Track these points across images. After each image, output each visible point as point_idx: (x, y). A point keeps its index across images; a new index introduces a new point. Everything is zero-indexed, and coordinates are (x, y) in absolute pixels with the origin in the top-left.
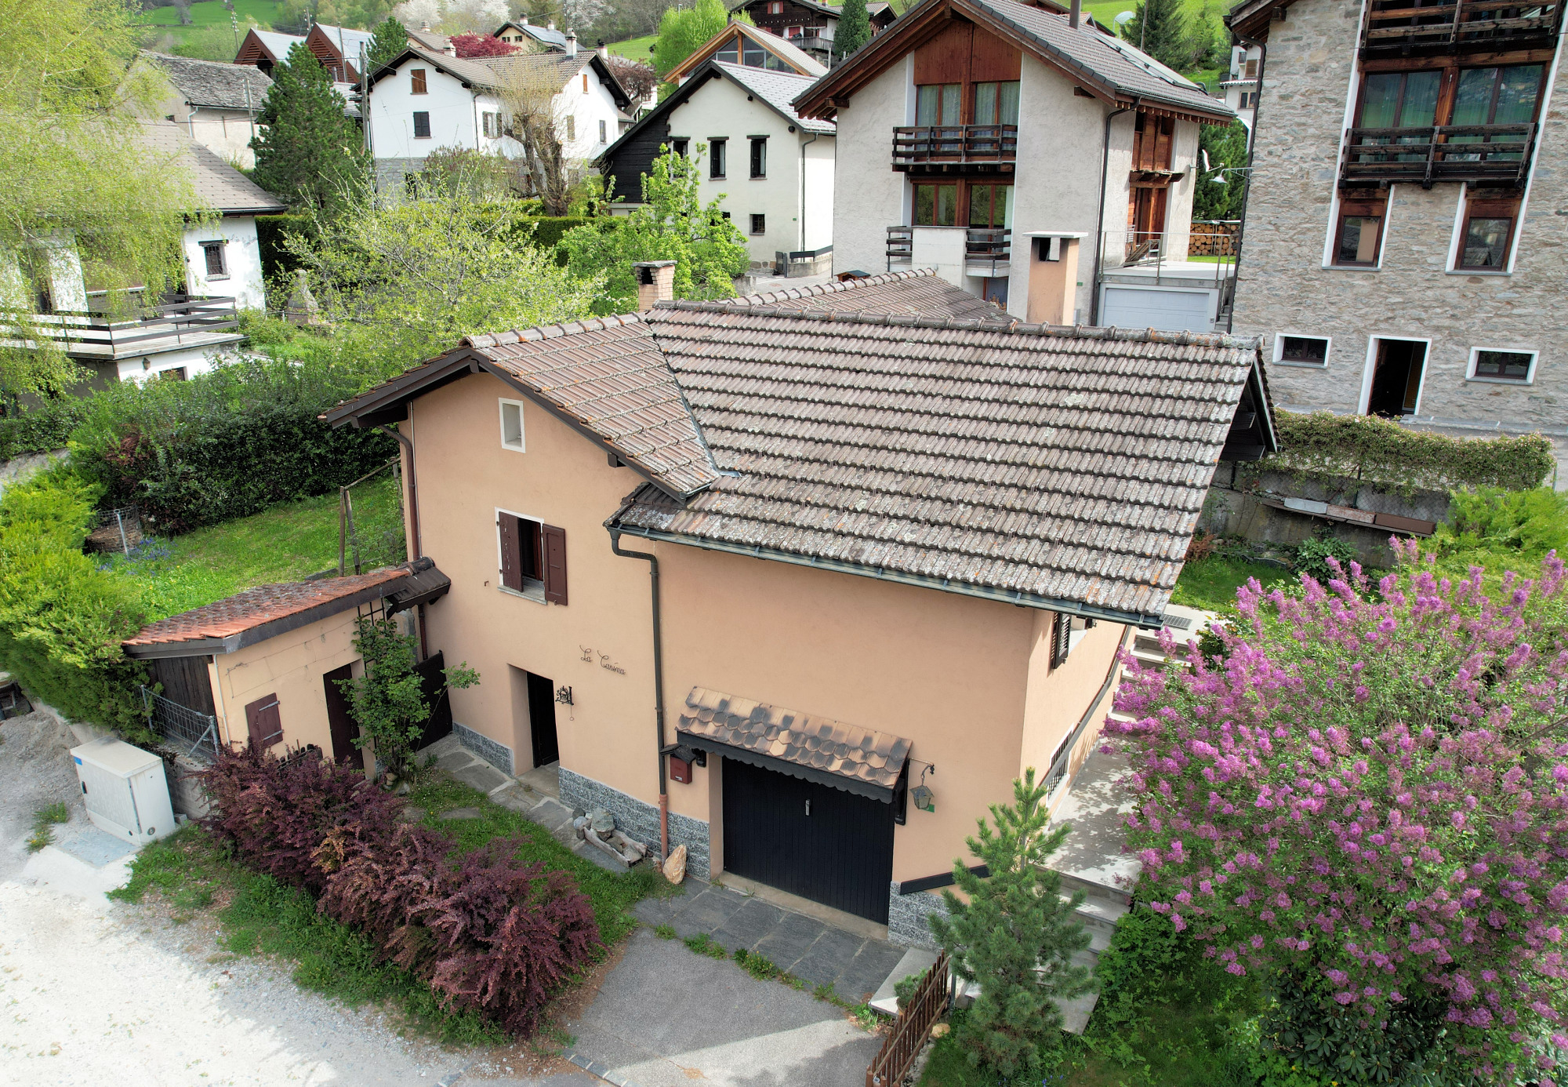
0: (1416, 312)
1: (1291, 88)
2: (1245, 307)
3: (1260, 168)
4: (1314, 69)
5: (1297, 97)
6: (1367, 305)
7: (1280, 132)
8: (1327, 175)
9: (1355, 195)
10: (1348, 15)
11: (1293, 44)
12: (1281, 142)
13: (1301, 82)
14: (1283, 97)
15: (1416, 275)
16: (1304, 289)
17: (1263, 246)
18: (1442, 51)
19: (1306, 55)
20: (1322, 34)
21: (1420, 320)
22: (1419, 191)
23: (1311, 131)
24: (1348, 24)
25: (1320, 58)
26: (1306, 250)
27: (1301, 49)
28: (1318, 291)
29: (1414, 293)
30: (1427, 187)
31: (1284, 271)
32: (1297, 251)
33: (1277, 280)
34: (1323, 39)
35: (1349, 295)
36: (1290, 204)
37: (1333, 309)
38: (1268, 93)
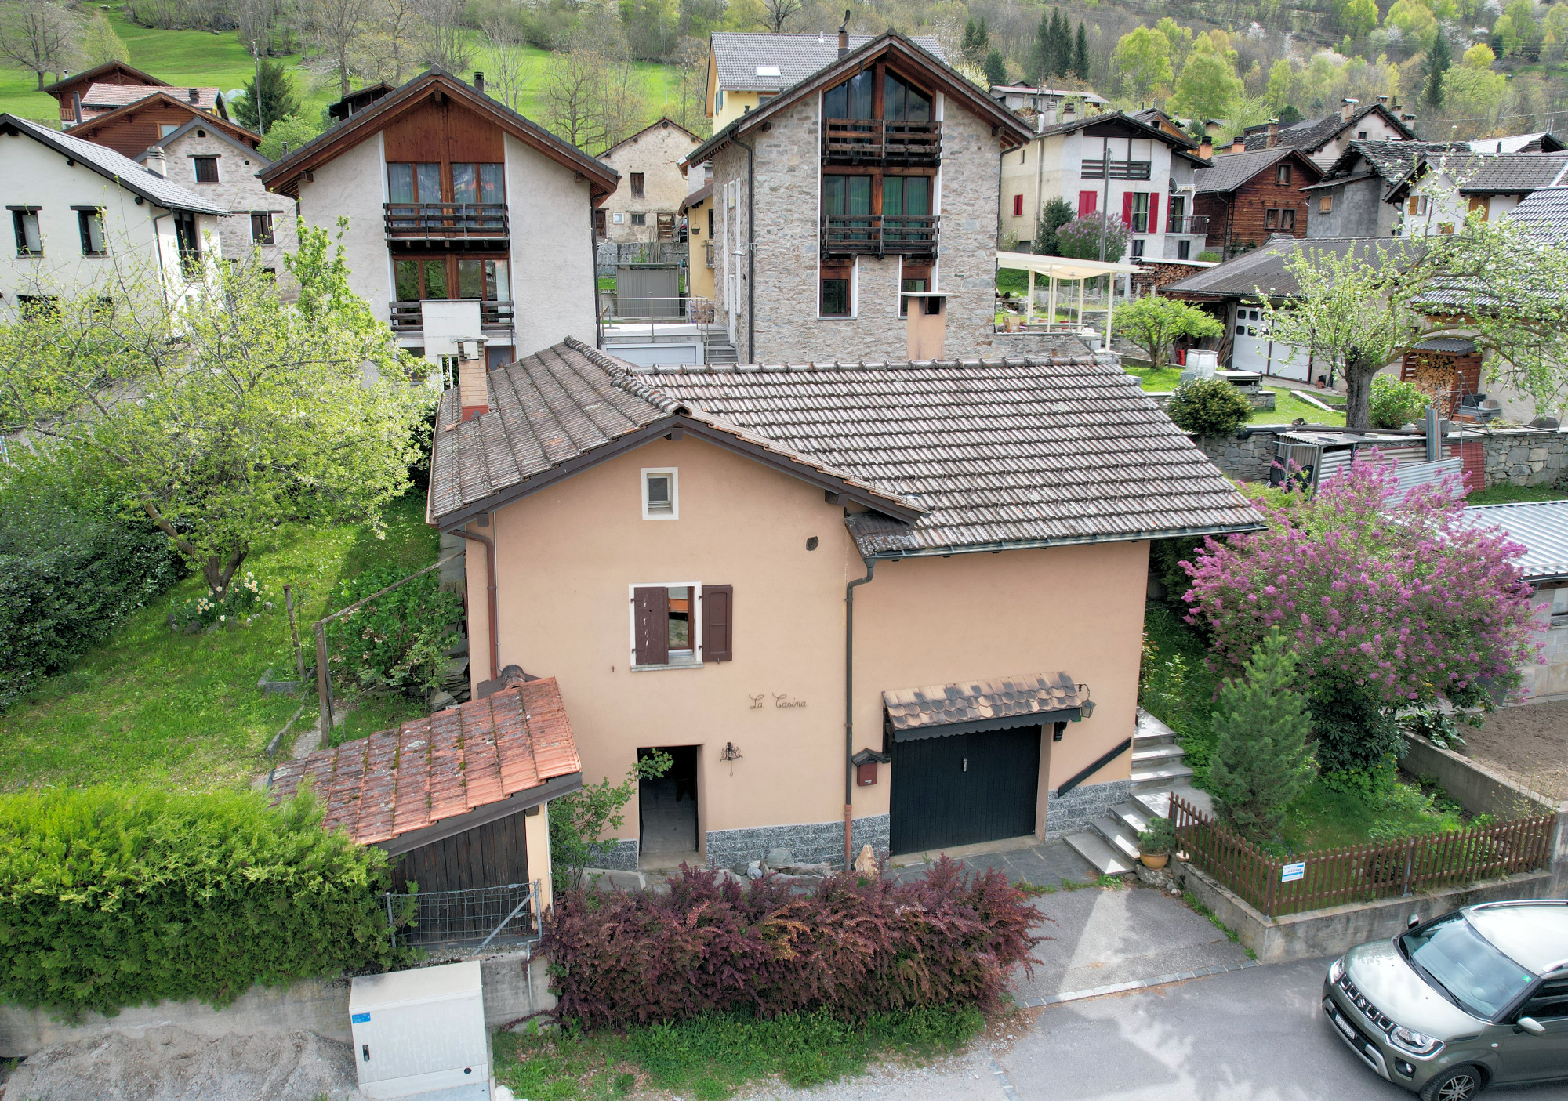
0: (885, 348)
1: (777, 183)
2: (764, 353)
3: (762, 243)
4: (792, 170)
5: (782, 190)
6: (851, 345)
7: (774, 216)
8: (811, 248)
9: (831, 264)
10: (810, 132)
11: (775, 149)
12: (776, 224)
13: (783, 179)
14: (772, 189)
15: (880, 321)
16: (806, 336)
17: (772, 305)
18: (877, 163)
19: (785, 158)
20: (794, 143)
21: (887, 353)
22: (874, 260)
23: (796, 216)
24: (811, 138)
25: (795, 161)
26: (804, 306)
27: (781, 153)
28: (816, 337)
29: (880, 334)
30: (879, 258)
31: (790, 323)
32: (798, 307)
33: (787, 331)
34: (796, 148)
35: (838, 338)
36: (788, 271)
37: (829, 349)
38: (761, 185)
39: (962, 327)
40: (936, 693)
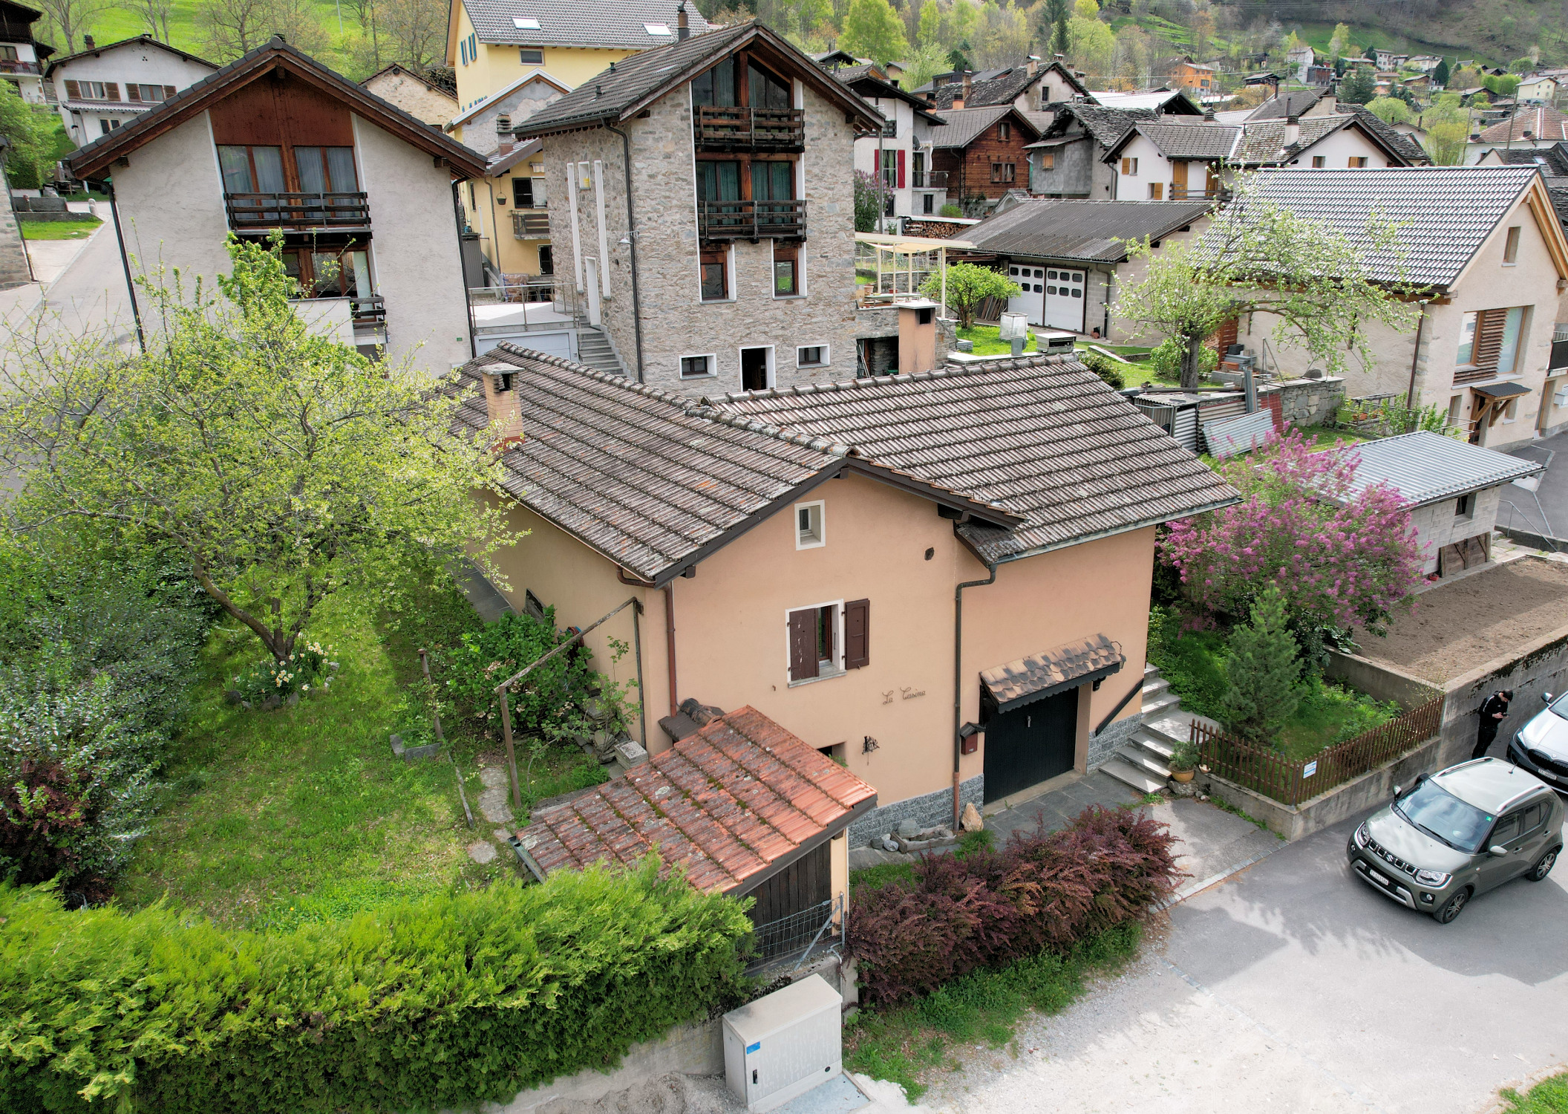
0: (763, 328)
1: (655, 170)
2: (654, 339)
3: (644, 231)
4: (668, 156)
5: (660, 177)
6: (733, 327)
7: (653, 203)
8: (690, 234)
9: (709, 249)
10: (683, 119)
11: (650, 136)
12: (656, 211)
13: (660, 166)
14: (651, 176)
15: (757, 302)
16: (691, 320)
17: (657, 291)
18: (747, 150)
19: (661, 145)
20: (668, 130)
21: (765, 333)
22: (748, 244)
23: (675, 202)
24: (683, 125)
25: (670, 148)
26: (687, 291)
27: (657, 140)
28: (700, 321)
29: (758, 315)
30: (754, 242)
31: (675, 308)
32: (681, 292)
33: (673, 316)
34: (670, 135)
35: (720, 321)
36: (669, 257)
37: (713, 332)
38: (639, 173)
39: (829, 305)
40: (1019, 667)
